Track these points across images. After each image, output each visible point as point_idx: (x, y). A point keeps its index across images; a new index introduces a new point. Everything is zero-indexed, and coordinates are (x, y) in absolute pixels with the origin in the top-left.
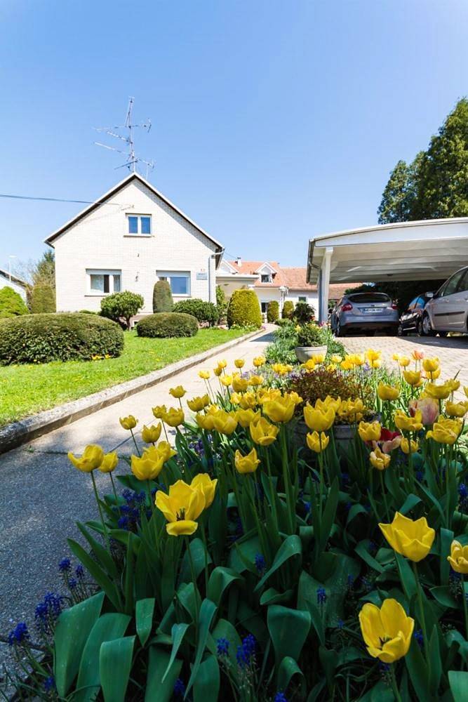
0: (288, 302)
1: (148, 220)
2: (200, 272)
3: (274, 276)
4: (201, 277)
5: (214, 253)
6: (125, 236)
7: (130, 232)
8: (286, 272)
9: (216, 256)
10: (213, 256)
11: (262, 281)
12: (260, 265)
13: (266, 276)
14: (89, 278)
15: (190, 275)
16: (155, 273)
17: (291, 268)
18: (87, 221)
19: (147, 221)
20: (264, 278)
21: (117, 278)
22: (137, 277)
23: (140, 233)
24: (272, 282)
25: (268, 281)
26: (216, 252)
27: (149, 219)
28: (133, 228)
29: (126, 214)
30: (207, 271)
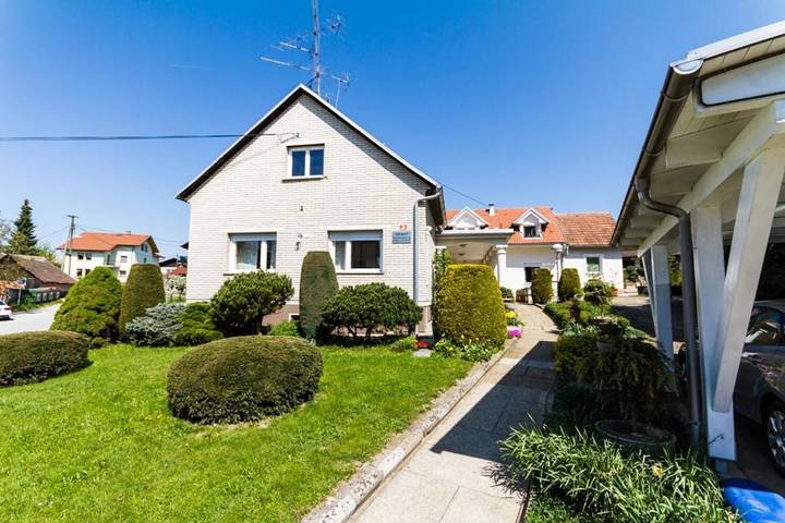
0: (568, 270)
1: (321, 153)
2: (398, 230)
3: (544, 227)
4: (400, 238)
5: (422, 197)
6: (284, 181)
7: (293, 175)
8: (565, 221)
9: (429, 201)
10: (420, 203)
11: (526, 236)
12: (522, 212)
13: (533, 227)
14: (233, 247)
15: (382, 237)
16: (326, 235)
17: (572, 214)
18: (235, 164)
19: (318, 155)
20: (530, 231)
21: (272, 245)
22: (298, 244)
23: (307, 175)
24: (541, 237)
25: (534, 235)
26: (427, 195)
27: (322, 151)
28: (298, 168)
29: (288, 147)
30: (410, 228)
